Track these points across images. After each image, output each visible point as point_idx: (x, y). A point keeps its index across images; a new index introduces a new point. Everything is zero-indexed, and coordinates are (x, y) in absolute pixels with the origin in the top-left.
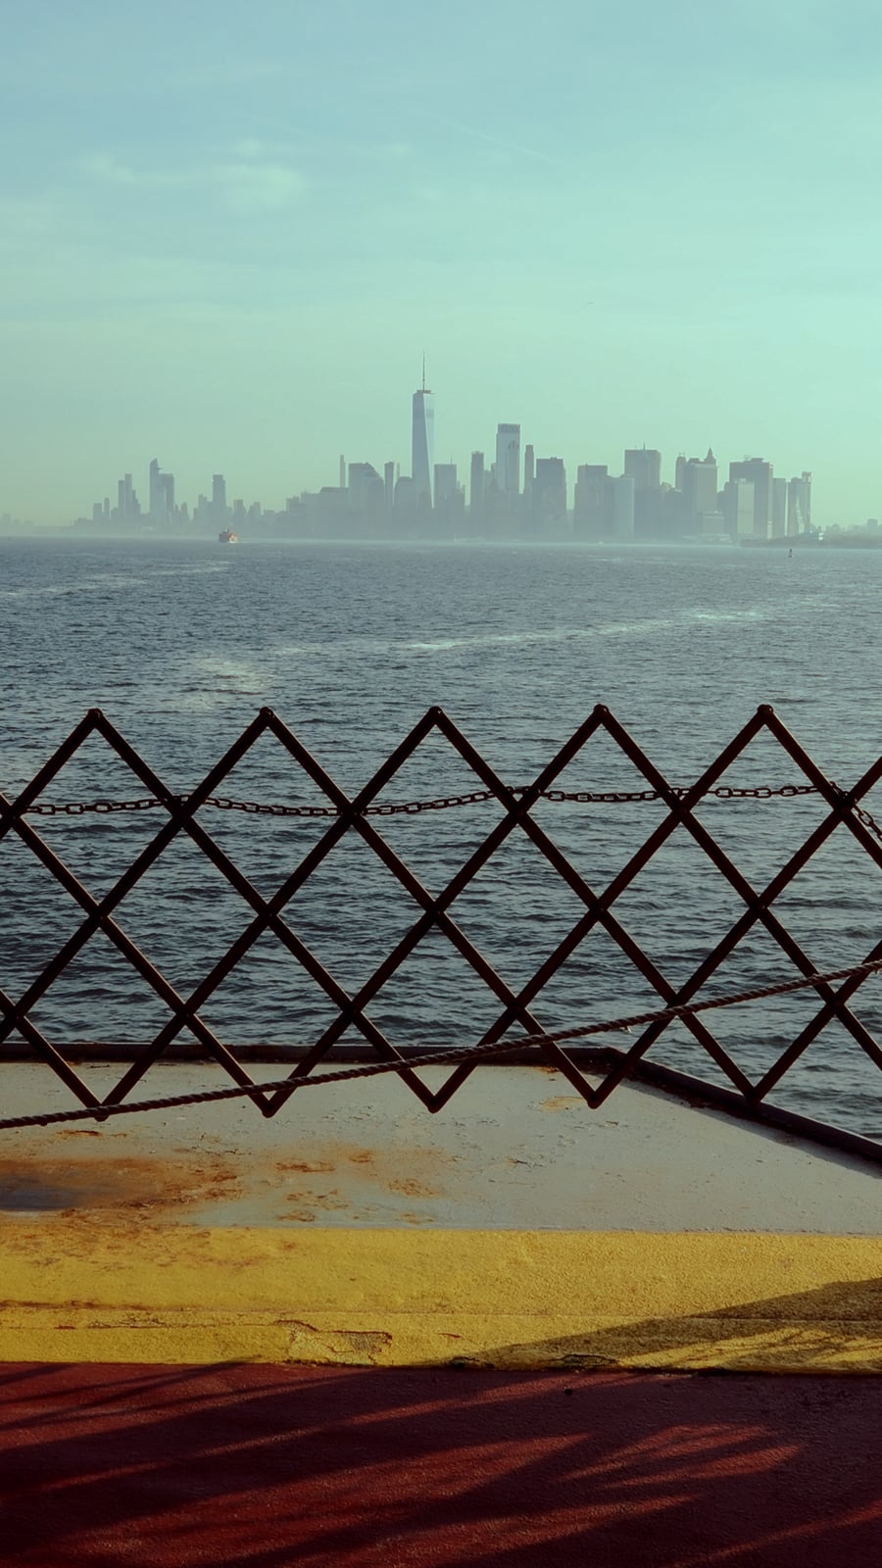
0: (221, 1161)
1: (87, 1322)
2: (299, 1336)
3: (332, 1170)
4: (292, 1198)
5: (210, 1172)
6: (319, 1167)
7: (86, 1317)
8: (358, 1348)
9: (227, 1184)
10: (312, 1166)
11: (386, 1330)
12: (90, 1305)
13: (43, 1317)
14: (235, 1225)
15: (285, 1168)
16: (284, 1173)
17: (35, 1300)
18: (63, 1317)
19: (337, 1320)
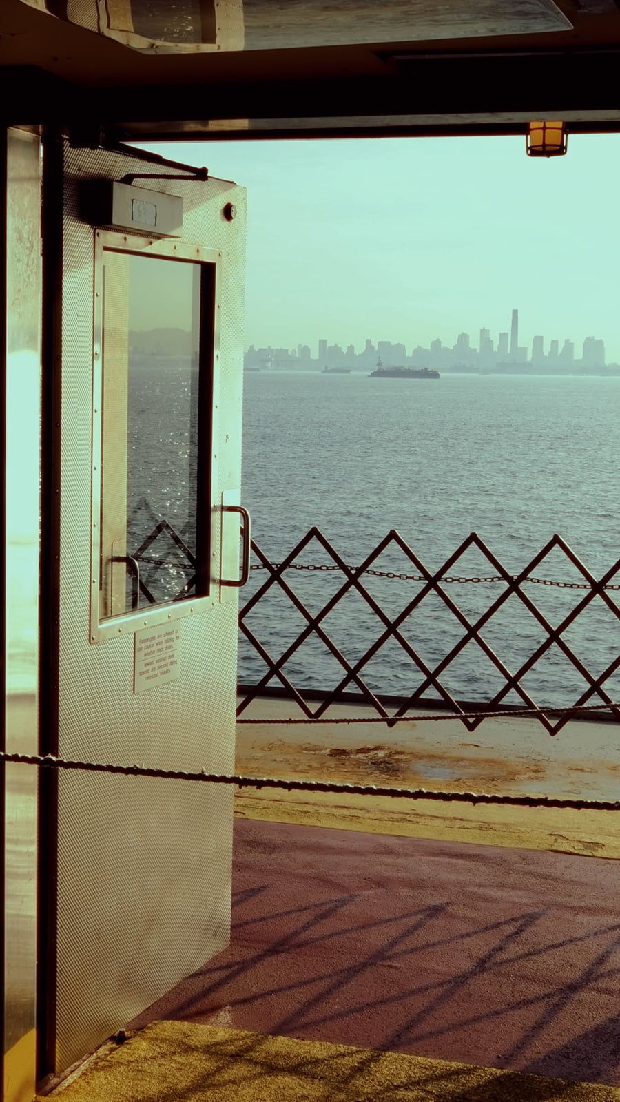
0: (540, 763)
1: (459, 826)
2: (559, 840)
3: (596, 772)
4: (572, 783)
5: (532, 768)
6: (589, 770)
7: (459, 824)
8: (586, 848)
9: (540, 775)
10: (587, 770)
11: (603, 843)
12: (461, 820)
13: (439, 822)
14: (540, 792)
15: (572, 769)
16: (571, 772)
17: (436, 815)
18: (448, 823)
19: (579, 836)
